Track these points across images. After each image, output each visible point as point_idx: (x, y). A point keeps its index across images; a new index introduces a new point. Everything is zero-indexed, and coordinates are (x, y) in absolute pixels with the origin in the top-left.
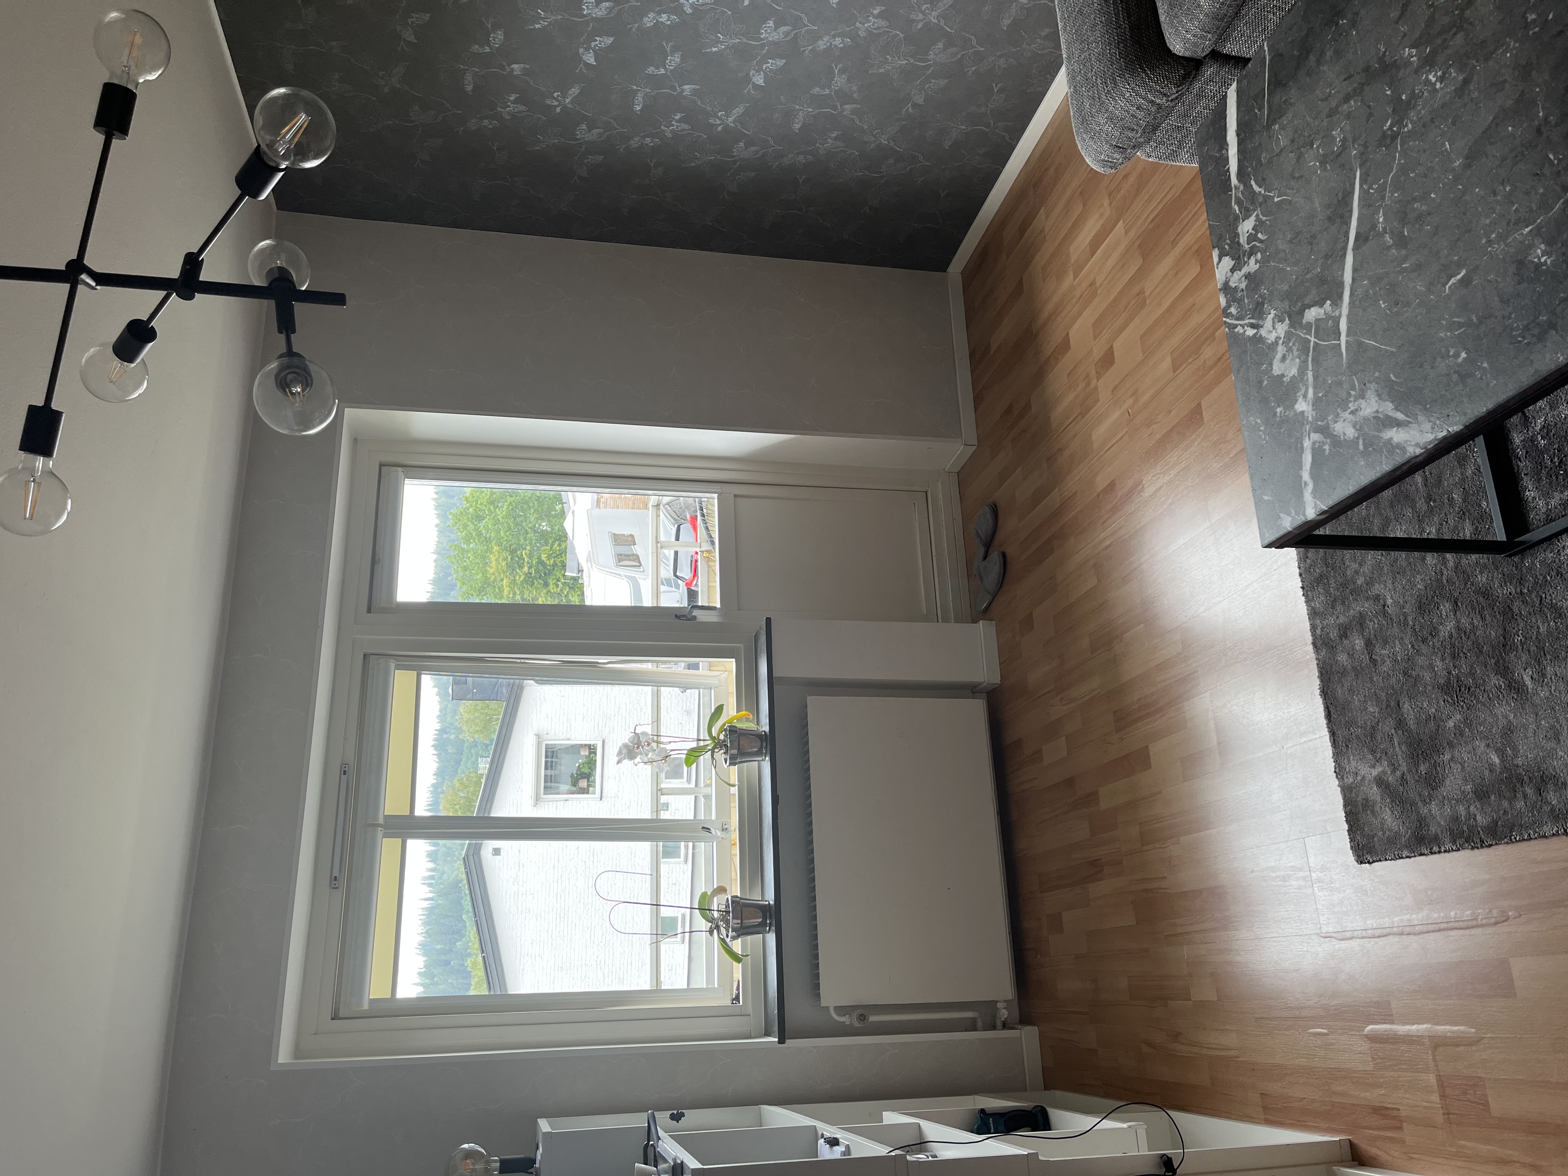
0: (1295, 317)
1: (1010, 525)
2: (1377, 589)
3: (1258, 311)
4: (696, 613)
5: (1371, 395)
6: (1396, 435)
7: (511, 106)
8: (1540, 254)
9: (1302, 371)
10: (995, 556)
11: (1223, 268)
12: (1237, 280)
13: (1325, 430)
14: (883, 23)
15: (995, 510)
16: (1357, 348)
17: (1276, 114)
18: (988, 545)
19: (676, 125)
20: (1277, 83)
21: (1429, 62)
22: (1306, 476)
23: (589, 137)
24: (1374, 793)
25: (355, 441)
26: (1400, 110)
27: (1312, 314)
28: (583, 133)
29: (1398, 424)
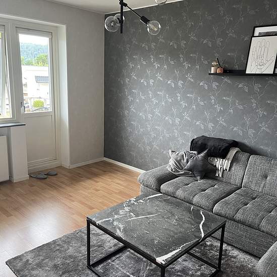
0: (130, 211)
1: (54, 178)
2: (71, 248)
3: (129, 206)
4: (23, 107)
5: (122, 226)
6: (118, 231)
7: (131, 65)
8: (156, 242)
9: (122, 215)
10: (46, 176)
11: (133, 199)
12: (132, 202)
13: (113, 221)
14: (153, 137)
15: (56, 175)
16: (129, 222)
17: (160, 201)
18: (47, 174)
19: (130, 98)
20: (165, 200)
21: (176, 220)
22: (104, 220)
23: (127, 81)
24: (24, 260)
25: (57, 27)
26: (168, 218)
27: (132, 214)
28: (127, 80)
29: (120, 230)
